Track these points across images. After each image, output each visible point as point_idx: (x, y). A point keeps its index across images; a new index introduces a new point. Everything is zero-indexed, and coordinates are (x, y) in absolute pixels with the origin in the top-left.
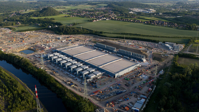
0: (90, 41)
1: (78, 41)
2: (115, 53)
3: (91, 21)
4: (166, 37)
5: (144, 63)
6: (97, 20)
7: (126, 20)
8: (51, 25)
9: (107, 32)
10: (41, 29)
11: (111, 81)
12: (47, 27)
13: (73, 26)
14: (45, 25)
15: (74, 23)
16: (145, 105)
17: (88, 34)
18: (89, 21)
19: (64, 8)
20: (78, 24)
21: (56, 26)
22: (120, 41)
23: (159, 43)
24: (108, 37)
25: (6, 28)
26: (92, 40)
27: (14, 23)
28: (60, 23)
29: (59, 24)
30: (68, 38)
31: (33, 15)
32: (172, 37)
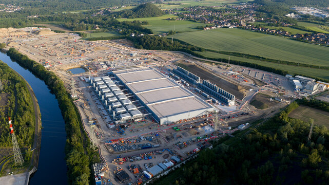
0: (174, 63)
1: (156, 60)
2: (195, 86)
3: (202, 29)
4: (311, 66)
5: (229, 107)
6: (213, 28)
7: (262, 30)
8: (135, 33)
9: (212, 49)
10: (120, 38)
11: (150, 128)
12: (128, 35)
13: (168, 35)
14: (129, 32)
15: (171, 31)
16: (168, 172)
17: (179, 50)
18: (199, 29)
19: (179, 4)
20: (178, 32)
21: (142, 35)
22: (221, 66)
23: (287, 76)
24: (205, 58)
25: (76, 33)
26: (178, 62)
27: (89, 28)
28: (150, 29)
29: (148, 31)
30: (146, 54)
31: (122, 15)
32: (322, 68)
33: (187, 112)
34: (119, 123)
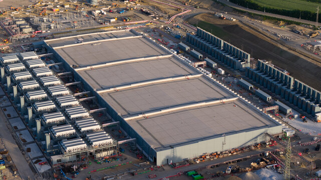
2: (238, 74)
11: (133, 174)
22: (299, 28)
24: (262, 9)
26: (199, 18)
33: (220, 135)
34: (59, 161)
